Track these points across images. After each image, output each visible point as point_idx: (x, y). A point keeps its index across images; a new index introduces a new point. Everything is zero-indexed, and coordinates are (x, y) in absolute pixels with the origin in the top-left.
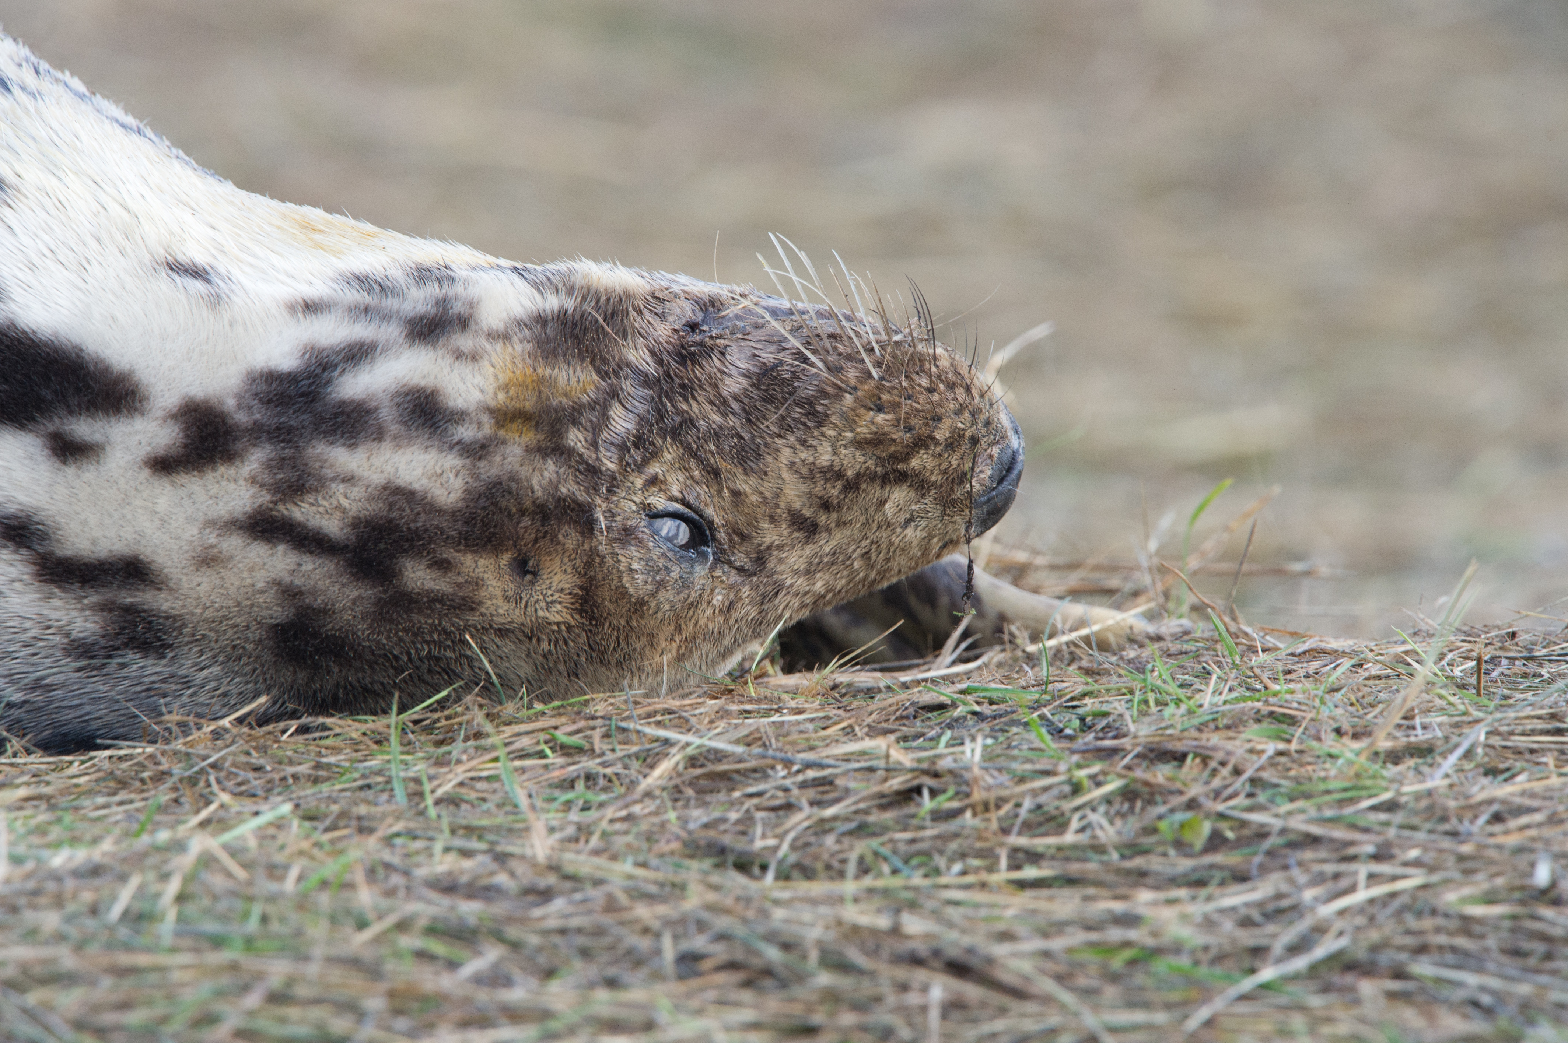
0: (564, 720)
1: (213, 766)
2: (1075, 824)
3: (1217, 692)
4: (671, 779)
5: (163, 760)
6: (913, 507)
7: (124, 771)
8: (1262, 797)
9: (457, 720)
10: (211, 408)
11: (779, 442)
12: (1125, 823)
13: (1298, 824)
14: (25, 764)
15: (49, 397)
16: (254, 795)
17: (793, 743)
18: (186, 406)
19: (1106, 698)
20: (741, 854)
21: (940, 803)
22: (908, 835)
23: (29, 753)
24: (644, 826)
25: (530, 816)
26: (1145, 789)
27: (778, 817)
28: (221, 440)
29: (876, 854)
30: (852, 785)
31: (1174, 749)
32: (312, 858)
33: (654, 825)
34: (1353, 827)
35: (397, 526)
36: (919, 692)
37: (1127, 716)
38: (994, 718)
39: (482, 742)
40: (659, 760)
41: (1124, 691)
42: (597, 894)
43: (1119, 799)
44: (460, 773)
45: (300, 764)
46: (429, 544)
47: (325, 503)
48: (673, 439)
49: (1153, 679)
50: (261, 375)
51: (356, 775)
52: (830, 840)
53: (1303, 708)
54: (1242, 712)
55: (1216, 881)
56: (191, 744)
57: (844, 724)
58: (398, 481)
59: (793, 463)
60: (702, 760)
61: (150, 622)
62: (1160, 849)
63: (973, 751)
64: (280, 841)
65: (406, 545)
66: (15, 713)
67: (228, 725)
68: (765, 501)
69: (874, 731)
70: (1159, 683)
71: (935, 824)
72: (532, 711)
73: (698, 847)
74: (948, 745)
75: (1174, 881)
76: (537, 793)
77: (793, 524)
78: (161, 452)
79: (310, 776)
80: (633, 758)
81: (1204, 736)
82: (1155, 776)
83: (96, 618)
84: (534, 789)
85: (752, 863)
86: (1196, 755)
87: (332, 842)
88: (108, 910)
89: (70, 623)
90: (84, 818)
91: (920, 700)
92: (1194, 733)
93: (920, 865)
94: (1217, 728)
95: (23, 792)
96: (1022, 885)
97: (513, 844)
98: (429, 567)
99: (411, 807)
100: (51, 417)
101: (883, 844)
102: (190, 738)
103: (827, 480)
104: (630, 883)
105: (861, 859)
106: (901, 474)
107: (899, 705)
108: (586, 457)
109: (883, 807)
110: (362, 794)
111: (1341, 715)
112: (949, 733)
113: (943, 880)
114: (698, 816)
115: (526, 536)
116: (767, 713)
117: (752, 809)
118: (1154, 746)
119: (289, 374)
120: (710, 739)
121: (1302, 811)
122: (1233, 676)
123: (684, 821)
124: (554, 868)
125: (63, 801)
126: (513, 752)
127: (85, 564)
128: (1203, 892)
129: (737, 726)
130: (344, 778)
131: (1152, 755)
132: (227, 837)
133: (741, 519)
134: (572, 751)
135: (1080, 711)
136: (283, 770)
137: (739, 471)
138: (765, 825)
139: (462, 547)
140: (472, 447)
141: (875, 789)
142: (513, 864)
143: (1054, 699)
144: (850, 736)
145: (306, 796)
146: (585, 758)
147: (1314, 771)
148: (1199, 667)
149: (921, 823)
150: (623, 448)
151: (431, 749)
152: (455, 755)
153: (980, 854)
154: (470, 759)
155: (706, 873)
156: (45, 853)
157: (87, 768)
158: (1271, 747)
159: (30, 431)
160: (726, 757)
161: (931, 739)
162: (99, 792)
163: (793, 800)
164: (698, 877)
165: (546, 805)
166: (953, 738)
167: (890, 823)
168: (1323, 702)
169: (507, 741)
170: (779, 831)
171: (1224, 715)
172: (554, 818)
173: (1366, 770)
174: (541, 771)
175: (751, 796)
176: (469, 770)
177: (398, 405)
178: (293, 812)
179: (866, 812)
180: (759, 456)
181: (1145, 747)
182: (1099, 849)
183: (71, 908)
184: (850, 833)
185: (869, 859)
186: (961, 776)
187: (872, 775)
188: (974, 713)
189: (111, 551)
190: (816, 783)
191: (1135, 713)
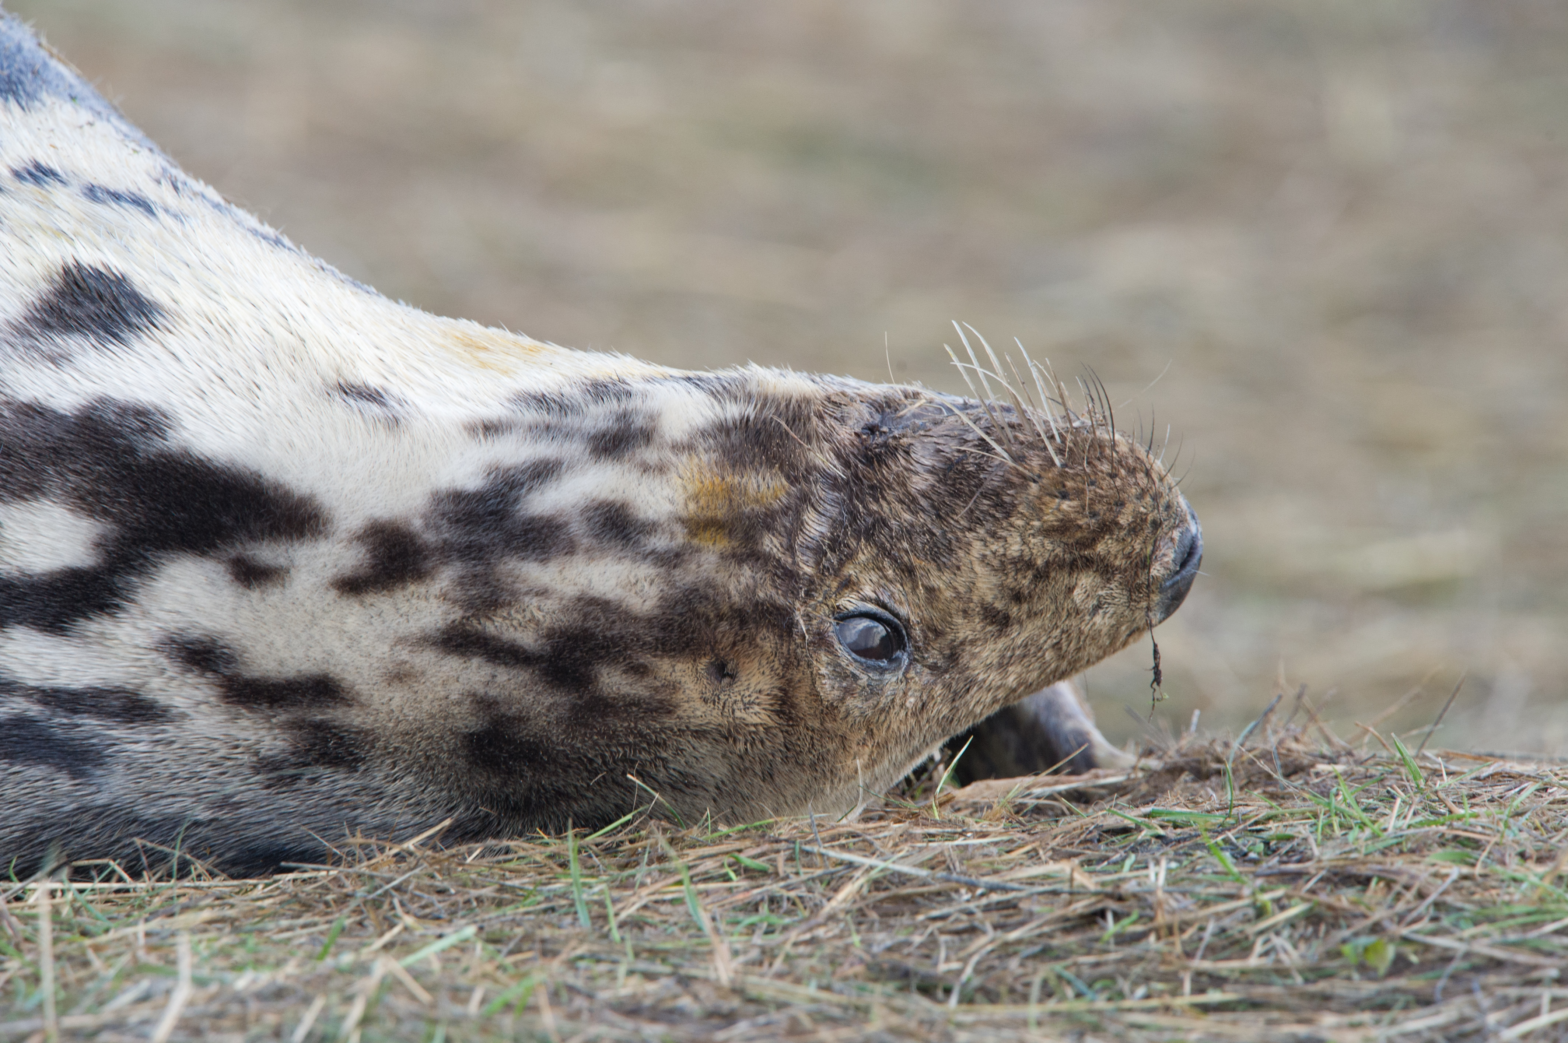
0: (748, 843)
1: (398, 889)
2: (1259, 948)
3: (1401, 816)
4: (855, 902)
5: (347, 883)
6: (1100, 593)
7: (308, 894)
8: (1446, 921)
9: (640, 844)
10: (398, 529)
11: (970, 535)
12: (1310, 947)
13: (1482, 948)
14: (209, 888)
15: (230, 523)
16: (438, 918)
17: (977, 867)
18: (372, 528)
19: (1291, 822)
20: (925, 977)
21: (1123, 927)
22: (1092, 959)
23: (213, 875)
24: (828, 950)
25: (714, 939)
26: (1329, 913)
27: (962, 940)
28: (411, 560)
29: (1060, 977)
30: (1036, 908)
31: (1359, 873)
32: (496, 981)
33: (837, 948)
34: (1537, 951)
35: (593, 634)
36: (1104, 816)
37: (1311, 840)
38: (1179, 841)
39: (666, 865)
40: (843, 884)
41: (1308, 814)
42: (780, 1017)
43: (1303, 923)
44: (644, 896)
45: (484, 887)
46: (625, 649)
47: (519, 617)
48: (867, 540)
49: (1337, 802)
50: (448, 496)
51: (540, 898)
52: (1014, 964)
53: (1488, 832)
54: (1426, 835)
55: (1400, 1004)
56: (375, 867)
57: (1028, 848)
58: (591, 592)
59: (984, 556)
60: (886, 883)
61: (342, 738)
62: (1345, 973)
63: (1157, 874)
64: (463, 964)
65: (603, 653)
66: (203, 831)
67: (412, 848)
68: (958, 596)
69: (1058, 855)
70: (1343, 807)
71: (1120, 948)
72: (716, 835)
73: (882, 971)
74: (1132, 869)
75: (1358, 1005)
76: (721, 916)
77: (986, 618)
78: (348, 573)
79: (494, 899)
80: (817, 881)
81: (1388, 860)
82: (1339, 900)
83: (285, 736)
84: (718, 912)
85: (935, 987)
86: (1380, 879)
87: (516, 965)
88: (292, 1032)
89: (258, 742)
90: (268, 941)
91: (1105, 823)
92: (1378, 857)
93: (1104, 989)
94: (1401, 852)
95: (207, 915)
96: (1206, 1009)
97: (697, 967)
98: (625, 672)
99: (594, 930)
100: (233, 543)
101: (1067, 968)
102: (373, 861)
103: (1017, 571)
104: (813, 1007)
105: (1045, 983)
106: (1087, 560)
107: (1083, 829)
108: (782, 561)
109: (1067, 931)
110: (546, 917)
111: (1526, 839)
112: (1133, 857)
113: (1127, 1004)
114: (882, 939)
115: (724, 640)
116: (951, 837)
117: (936, 933)
118: (1338, 870)
119: (475, 495)
120: (894, 862)
121: (1486, 935)
122: (1417, 799)
123: (867, 944)
124: (737, 991)
125: (247, 924)
126: (697, 875)
127: (272, 685)
128: (1387, 1016)
129: (921, 849)
130: (528, 901)
131: (1336, 879)
132: (411, 959)
133: (936, 614)
134: (756, 874)
135: (1265, 835)
136: (468, 893)
137: (932, 567)
138: (948, 948)
139: (659, 653)
140: (666, 556)
141: (1059, 912)
142: (697, 987)
143: (1238, 822)
144: (1034, 860)
145: (490, 919)
146: (769, 882)
147: (1498, 895)
148: (1383, 791)
149: (1105, 947)
150: (819, 552)
151: (615, 872)
152: (639, 878)
153: (1164, 978)
154: (654, 882)
155: (890, 996)
156: (229, 976)
157: (271, 891)
158: (1455, 871)
159: (212, 557)
160: (909, 880)
161: (1116, 863)
162: (284, 915)
163: (976, 923)
164: (882, 1000)
165: (729, 928)
166: (1137, 862)
167: (1074, 947)
168: (1507, 826)
169: (691, 864)
170: (962, 954)
171: (1408, 838)
172: (738, 941)
173: (1551, 895)
174: (725, 895)
175: (935, 919)
176: (653, 894)
177: (589, 519)
178: (476, 935)
179: (1050, 936)
180: (951, 551)
181: (1329, 871)
182: (1283, 973)
183: (254, 1030)
184: (1034, 957)
185: (1053, 982)
186: (1145, 900)
187: (1056, 898)
188: (1159, 837)
189: (299, 671)
190: (1000, 906)
191: (1320, 837)
